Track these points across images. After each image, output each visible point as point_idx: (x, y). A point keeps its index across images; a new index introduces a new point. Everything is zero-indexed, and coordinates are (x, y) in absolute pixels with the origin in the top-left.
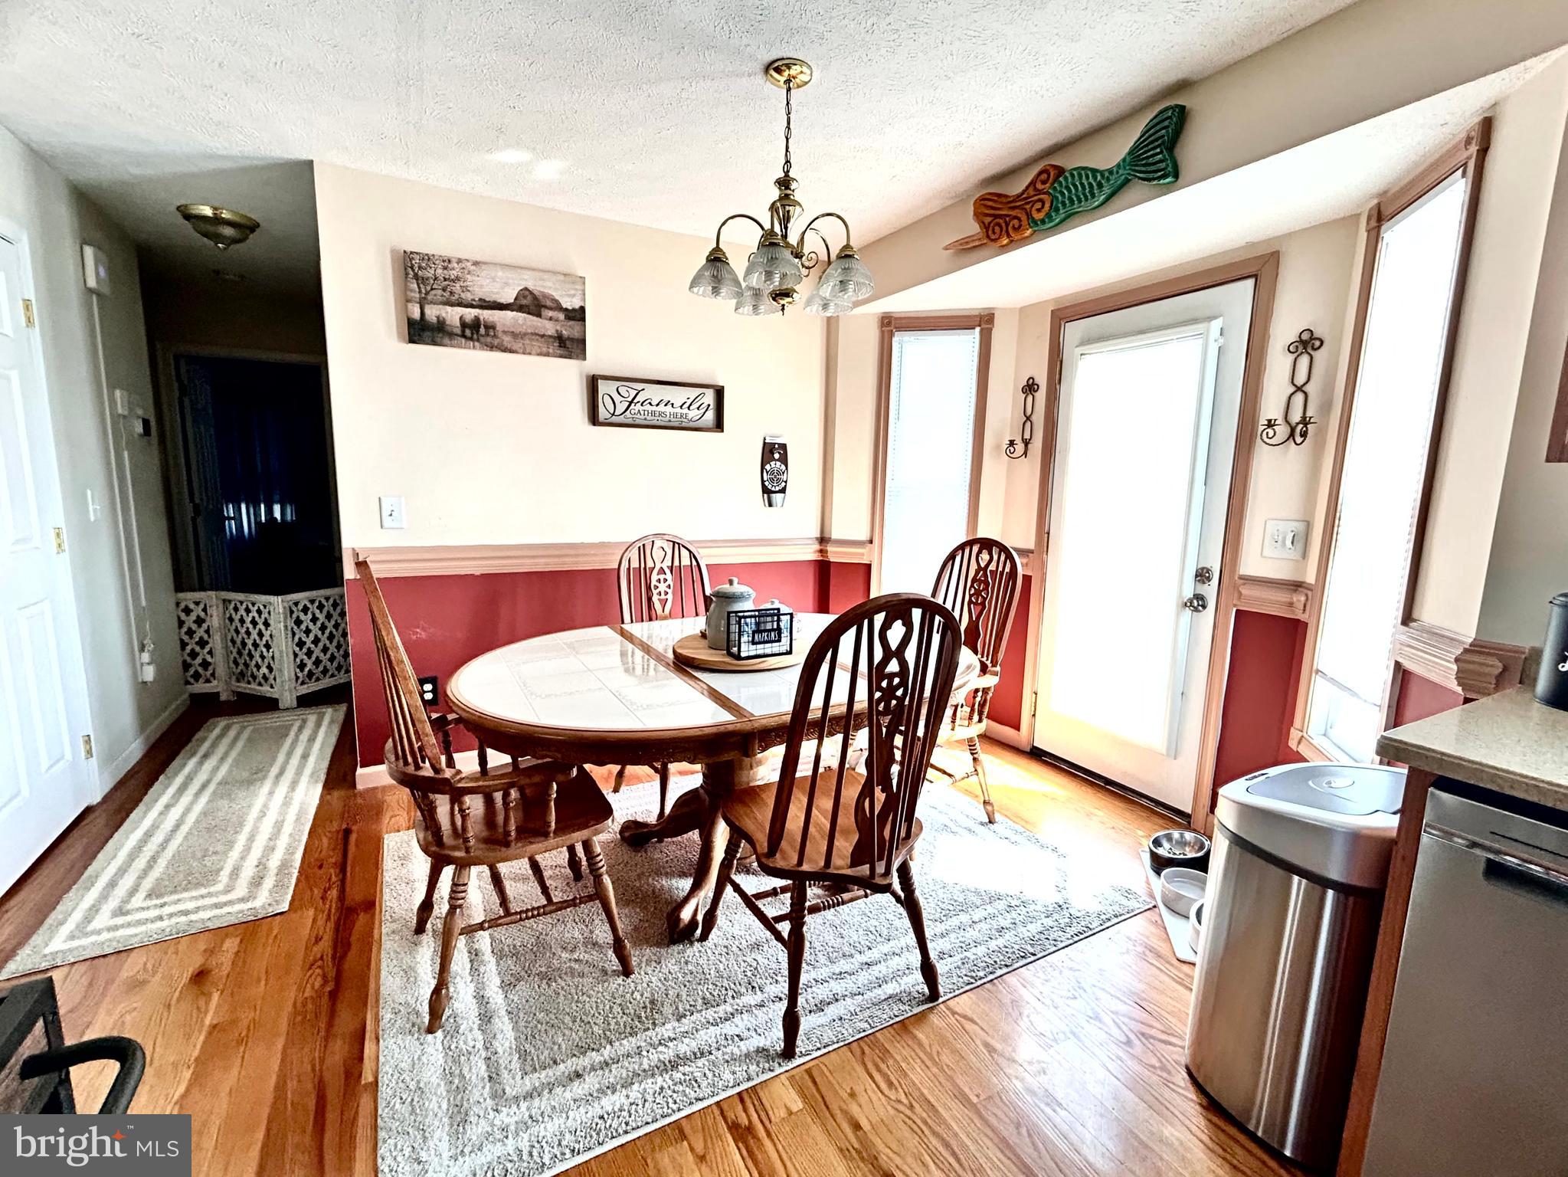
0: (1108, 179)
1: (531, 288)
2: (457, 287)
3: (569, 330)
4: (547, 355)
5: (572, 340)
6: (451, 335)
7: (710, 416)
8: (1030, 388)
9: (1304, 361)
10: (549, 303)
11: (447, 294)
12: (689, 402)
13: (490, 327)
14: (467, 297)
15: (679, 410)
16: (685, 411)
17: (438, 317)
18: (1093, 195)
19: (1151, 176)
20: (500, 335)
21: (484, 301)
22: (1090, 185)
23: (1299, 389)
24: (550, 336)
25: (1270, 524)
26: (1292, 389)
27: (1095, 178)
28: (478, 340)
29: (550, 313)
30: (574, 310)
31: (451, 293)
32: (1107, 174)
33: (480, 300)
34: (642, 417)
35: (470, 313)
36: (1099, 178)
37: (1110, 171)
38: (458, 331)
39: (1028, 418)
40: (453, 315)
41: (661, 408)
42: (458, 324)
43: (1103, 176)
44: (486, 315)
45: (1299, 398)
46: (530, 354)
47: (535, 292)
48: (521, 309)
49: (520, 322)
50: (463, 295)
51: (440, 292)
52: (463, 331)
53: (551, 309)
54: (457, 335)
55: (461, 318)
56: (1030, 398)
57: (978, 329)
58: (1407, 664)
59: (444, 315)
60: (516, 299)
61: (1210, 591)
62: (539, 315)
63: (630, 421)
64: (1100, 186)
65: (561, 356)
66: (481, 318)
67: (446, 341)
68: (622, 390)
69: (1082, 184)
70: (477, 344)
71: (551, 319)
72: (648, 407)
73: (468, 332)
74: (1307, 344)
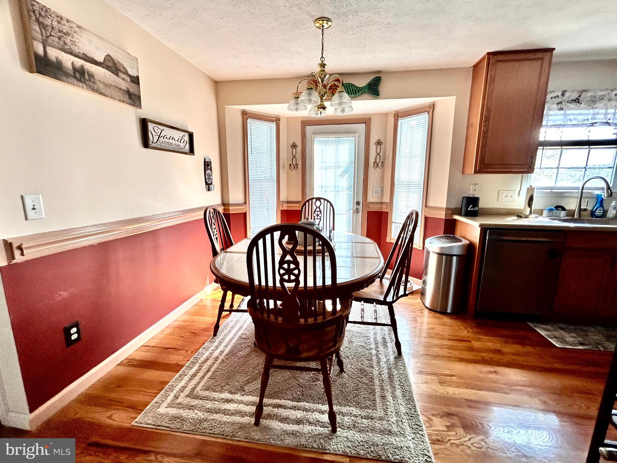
0: (361, 90)
1: (112, 56)
2: (68, 39)
3: (132, 88)
4: (123, 101)
5: (134, 95)
6: (67, 75)
7: (188, 146)
8: (294, 146)
9: (379, 147)
10: (122, 69)
11: (62, 43)
12: (180, 138)
13: (91, 76)
14: (76, 50)
15: (177, 142)
16: (179, 143)
17: (57, 58)
18: (356, 93)
19: (374, 94)
20: (97, 82)
21: (86, 56)
22: (355, 90)
23: (378, 154)
24: (124, 90)
25: (374, 188)
26: (376, 154)
27: (357, 89)
28: (85, 83)
29: (123, 76)
30: (134, 77)
31: (65, 43)
32: (361, 89)
33: (83, 54)
34: (164, 145)
35: (79, 62)
36: (358, 89)
37: (362, 88)
38: (71, 72)
39: (294, 157)
40: (68, 60)
41: (170, 141)
42: (71, 67)
43: (359, 89)
44: (88, 66)
45: (378, 156)
46: (115, 99)
47: (114, 59)
48: (108, 68)
49: (108, 77)
50: (72, 47)
51: (57, 39)
52: (75, 74)
53: (123, 73)
54: (71, 75)
55: (72, 63)
56: (294, 150)
57: (275, 122)
58: (428, 216)
59: (61, 58)
60: (104, 60)
61: (360, 207)
62: (117, 75)
63: (159, 146)
64: (359, 91)
65: (130, 104)
66: (85, 68)
67: (64, 78)
68: (155, 128)
69: (352, 89)
70: (84, 85)
71: (123, 79)
72: (166, 140)
73: (78, 75)
74: (379, 143)
